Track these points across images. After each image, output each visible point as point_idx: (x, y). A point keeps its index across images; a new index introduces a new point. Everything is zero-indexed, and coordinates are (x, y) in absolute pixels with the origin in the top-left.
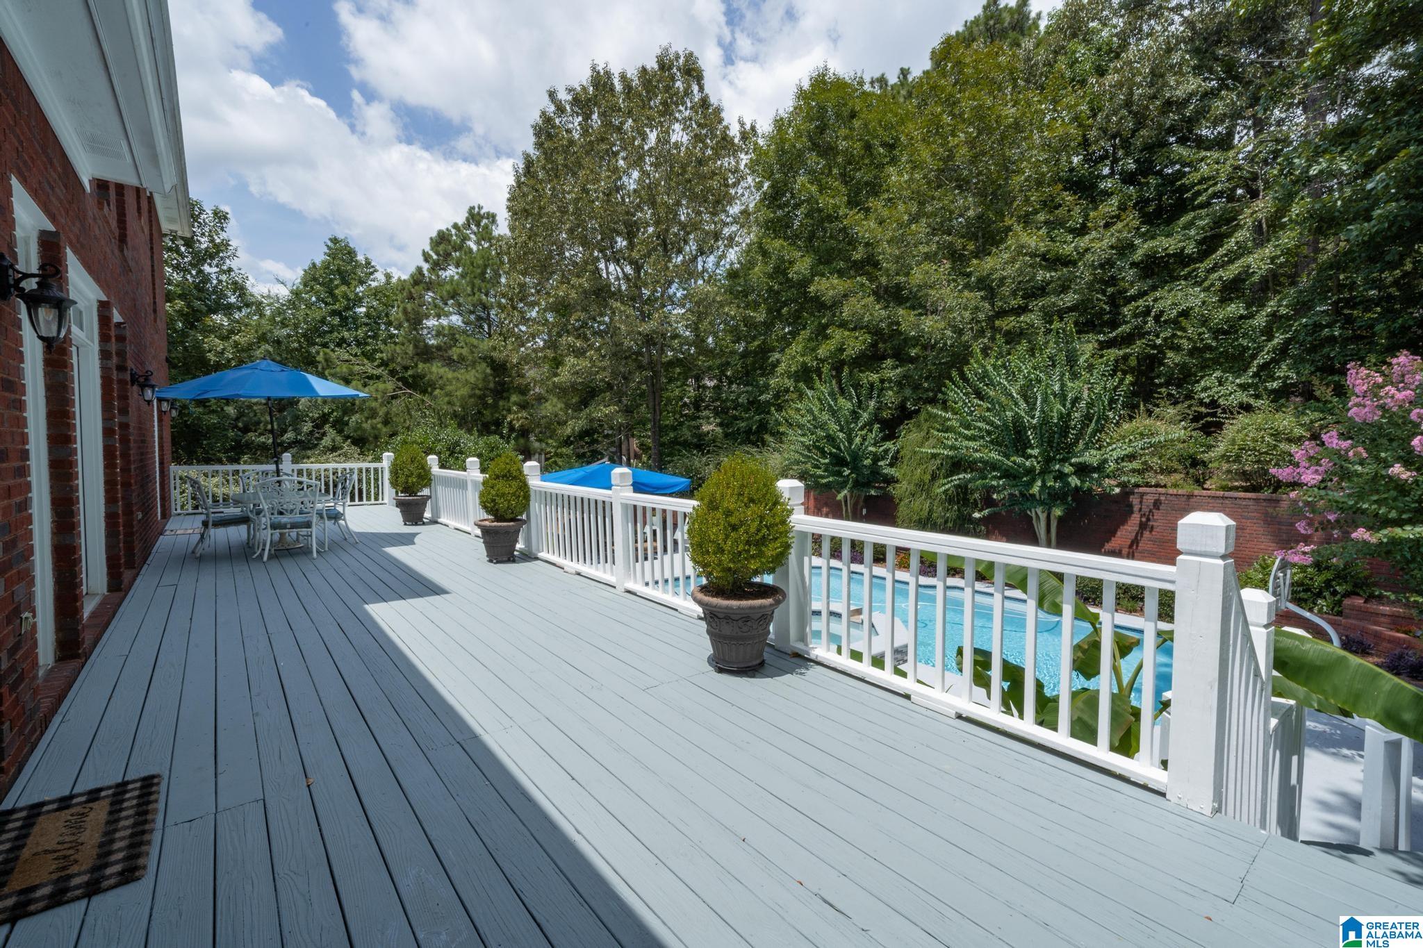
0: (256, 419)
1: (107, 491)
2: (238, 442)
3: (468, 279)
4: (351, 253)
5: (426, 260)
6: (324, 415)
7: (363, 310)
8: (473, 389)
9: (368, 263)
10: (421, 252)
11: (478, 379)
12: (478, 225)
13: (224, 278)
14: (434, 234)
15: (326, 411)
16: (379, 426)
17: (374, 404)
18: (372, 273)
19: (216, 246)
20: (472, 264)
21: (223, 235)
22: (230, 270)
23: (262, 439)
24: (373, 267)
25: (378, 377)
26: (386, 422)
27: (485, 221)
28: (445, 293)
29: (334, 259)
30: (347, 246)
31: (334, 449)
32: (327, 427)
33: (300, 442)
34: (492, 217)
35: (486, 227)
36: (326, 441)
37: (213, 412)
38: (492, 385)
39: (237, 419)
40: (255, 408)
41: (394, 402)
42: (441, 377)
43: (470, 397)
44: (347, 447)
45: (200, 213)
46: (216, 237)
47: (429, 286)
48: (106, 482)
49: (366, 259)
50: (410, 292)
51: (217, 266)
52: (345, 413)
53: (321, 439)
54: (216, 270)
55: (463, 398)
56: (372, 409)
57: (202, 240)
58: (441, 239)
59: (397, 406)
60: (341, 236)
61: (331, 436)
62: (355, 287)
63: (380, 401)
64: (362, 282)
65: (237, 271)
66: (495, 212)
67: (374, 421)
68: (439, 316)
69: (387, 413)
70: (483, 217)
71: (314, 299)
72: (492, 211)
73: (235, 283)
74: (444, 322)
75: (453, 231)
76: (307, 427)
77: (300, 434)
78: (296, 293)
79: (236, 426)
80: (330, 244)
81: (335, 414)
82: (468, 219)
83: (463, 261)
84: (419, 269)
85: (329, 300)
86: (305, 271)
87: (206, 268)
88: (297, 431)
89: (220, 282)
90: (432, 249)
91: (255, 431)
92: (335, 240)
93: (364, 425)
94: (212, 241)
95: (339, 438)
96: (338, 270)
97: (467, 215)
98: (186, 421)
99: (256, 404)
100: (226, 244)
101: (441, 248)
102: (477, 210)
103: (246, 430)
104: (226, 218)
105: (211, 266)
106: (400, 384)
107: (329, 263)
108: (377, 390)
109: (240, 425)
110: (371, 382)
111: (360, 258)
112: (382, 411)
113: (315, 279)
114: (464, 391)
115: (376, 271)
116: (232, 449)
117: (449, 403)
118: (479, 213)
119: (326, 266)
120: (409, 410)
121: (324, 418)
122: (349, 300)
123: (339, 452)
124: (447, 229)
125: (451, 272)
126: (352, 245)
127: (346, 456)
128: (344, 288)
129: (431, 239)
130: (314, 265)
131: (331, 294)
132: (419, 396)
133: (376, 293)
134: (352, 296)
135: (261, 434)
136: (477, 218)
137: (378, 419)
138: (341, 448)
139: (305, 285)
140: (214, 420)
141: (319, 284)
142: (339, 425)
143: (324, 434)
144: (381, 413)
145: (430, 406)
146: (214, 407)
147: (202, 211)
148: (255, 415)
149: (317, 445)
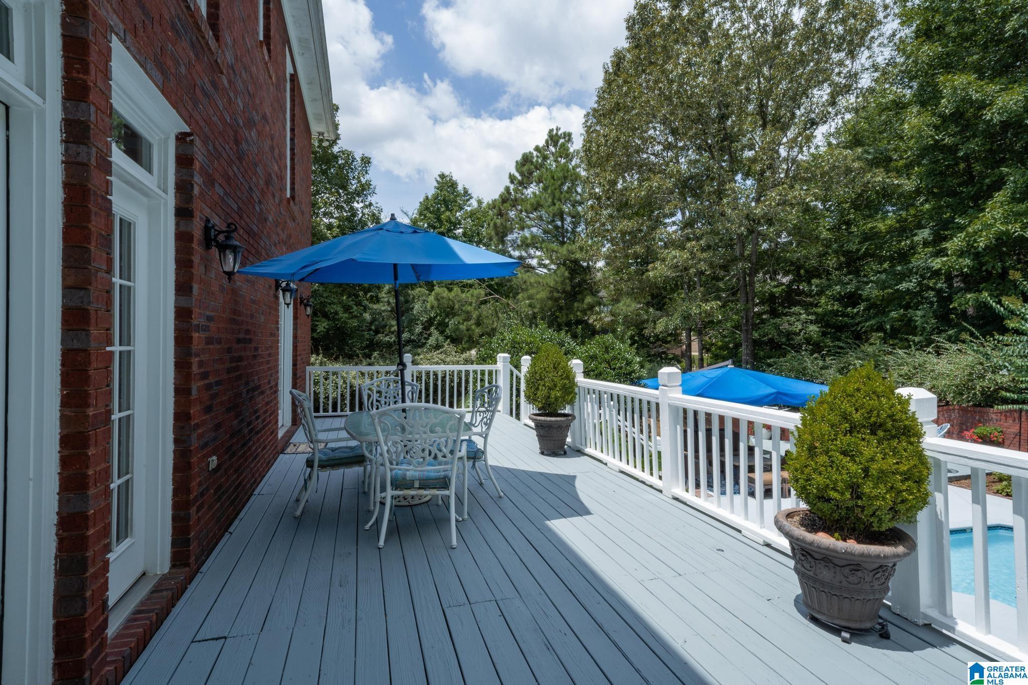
0: (383, 323)
1: (65, 462)
2: (371, 341)
3: (549, 191)
4: (453, 185)
5: (512, 182)
6: (431, 318)
7: (461, 231)
8: (551, 292)
9: (466, 192)
10: (508, 176)
11: (557, 282)
12: (555, 146)
13: (366, 211)
14: (519, 158)
15: (432, 315)
16: (473, 327)
17: (469, 308)
18: (468, 200)
19: (362, 186)
20: (553, 178)
21: (367, 177)
22: (371, 204)
23: (387, 339)
24: (469, 195)
25: (471, 286)
26: (478, 324)
27: (562, 141)
28: (529, 206)
29: (441, 191)
30: (451, 180)
31: (438, 347)
32: (432, 329)
33: (414, 341)
34: (568, 136)
35: (563, 145)
36: (432, 341)
37: (356, 317)
38: (568, 288)
39: (371, 323)
40: (383, 314)
41: (483, 306)
42: (525, 282)
43: (549, 298)
44: (448, 346)
45: (353, 161)
46: (362, 178)
47: (515, 203)
48: (65, 441)
49: (465, 188)
50: (500, 209)
51: (362, 202)
52: (447, 316)
53: (427, 339)
54: (361, 205)
55: (542, 300)
56: (468, 313)
57: (353, 182)
58: (526, 159)
59: (487, 310)
60: (447, 173)
61: (435, 336)
62: (456, 212)
63: (473, 305)
64: (461, 208)
65: (375, 205)
66: (571, 131)
67: (469, 323)
68: (522, 229)
69: (480, 316)
70: (560, 137)
71: (426, 225)
72: (568, 131)
73: (374, 215)
74: (527, 233)
75: (535, 153)
76: (418, 329)
77: (413, 335)
78: (414, 221)
79: (370, 330)
80: (439, 179)
81: (438, 318)
82: (547, 141)
83: (545, 176)
84: (507, 189)
85: (437, 224)
86: (421, 203)
87: (356, 205)
88: (411, 332)
89: (364, 214)
90: (517, 170)
91: (383, 333)
92: (442, 176)
93: (461, 327)
94: (359, 181)
95: (441, 338)
96: (444, 200)
97: (546, 137)
98: (337, 324)
99: (384, 311)
100: (368, 184)
101: (525, 168)
102: (555, 132)
103: (377, 332)
104: (369, 162)
105: (358, 203)
106: (488, 290)
107: (438, 194)
108: (472, 296)
109: (373, 327)
110: (466, 290)
111: (460, 188)
112: (475, 315)
113: (427, 209)
114: (543, 295)
115: (471, 198)
116: (367, 347)
117: (530, 305)
118: (557, 134)
119: (436, 197)
120: (497, 313)
121: (430, 322)
122: (451, 222)
123: (441, 350)
124: (530, 152)
125: (532, 190)
126: (454, 179)
127: (446, 353)
128: (448, 213)
129: (517, 162)
130: (427, 198)
131: (439, 220)
132: (504, 300)
133: (472, 215)
134: (453, 220)
135: (387, 335)
136: (556, 138)
137: (472, 322)
138: (443, 346)
139: (420, 214)
140: (355, 323)
141: (430, 212)
142: (442, 327)
143: (430, 335)
144: (474, 316)
145: (514, 308)
146: (355, 313)
147: (354, 159)
148: (383, 320)
149: (425, 343)
